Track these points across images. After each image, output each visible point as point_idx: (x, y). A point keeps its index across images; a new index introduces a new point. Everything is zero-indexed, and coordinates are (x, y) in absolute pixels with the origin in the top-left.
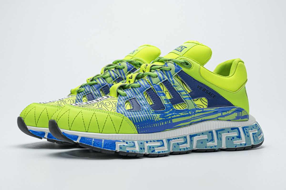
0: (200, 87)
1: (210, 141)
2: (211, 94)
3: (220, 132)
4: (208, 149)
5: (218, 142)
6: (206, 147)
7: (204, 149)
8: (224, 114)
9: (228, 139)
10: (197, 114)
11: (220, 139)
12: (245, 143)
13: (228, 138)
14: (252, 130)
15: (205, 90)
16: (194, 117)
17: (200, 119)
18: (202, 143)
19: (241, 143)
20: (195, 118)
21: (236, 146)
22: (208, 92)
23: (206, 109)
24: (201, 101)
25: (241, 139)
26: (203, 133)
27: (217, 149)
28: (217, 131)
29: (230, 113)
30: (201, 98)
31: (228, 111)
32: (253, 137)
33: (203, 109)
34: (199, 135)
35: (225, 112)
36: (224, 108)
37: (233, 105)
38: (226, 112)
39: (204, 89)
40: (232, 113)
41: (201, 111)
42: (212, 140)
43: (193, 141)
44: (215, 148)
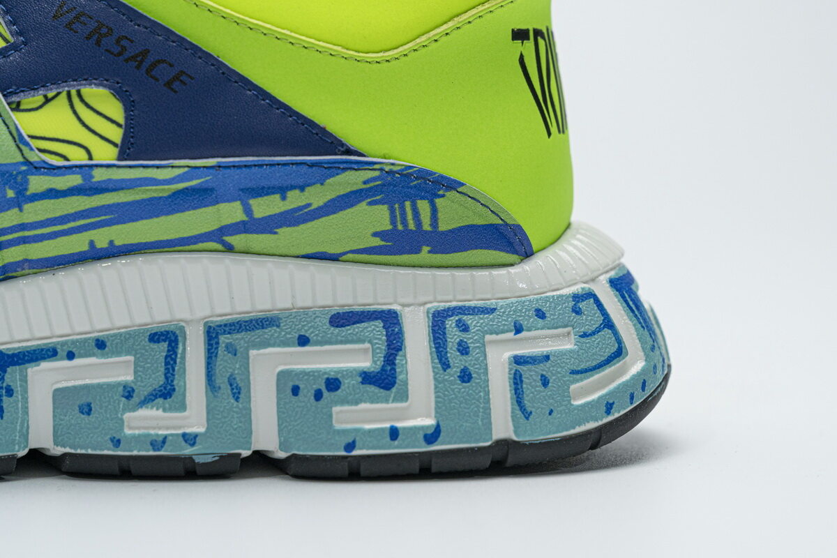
0: (71, 16)
1: (148, 400)
2: (150, 59)
3: (238, 338)
4: (135, 453)
5: (209, 411)
6: (117, 443)
7: (106, 452)
8: (265, 207)
9: (295, 390)
10: (38, 204)
11: (226, 389)
12: (430, 422)
13: (291, 387)
14: (518, 330)
15: (104, 30)
16: (23, 227)
17: (77, 243)
18: (89, 412)
19: (399, 425)
20: (27, 233)
21: (350, 446)
22: (124, 48)
23: (108, 166)
24: (75, 112)
25: (403, 396)
26: (100, 344)
27: (209, 459)
28: (213, 334)
29: (317, 202)
30: (74, 92)
31: (297, 192)
32: (517, 382)
33: (91, 167)
34: (71, 356)
35: (277, 196)
36: (261, 166)
37: (342, 145)
38: (284, 198)
39: (101, 25)
40: (332, 201)
41: (75, 180)
42: (167, 393)
43: (18, 395)
44: (188, 451)
